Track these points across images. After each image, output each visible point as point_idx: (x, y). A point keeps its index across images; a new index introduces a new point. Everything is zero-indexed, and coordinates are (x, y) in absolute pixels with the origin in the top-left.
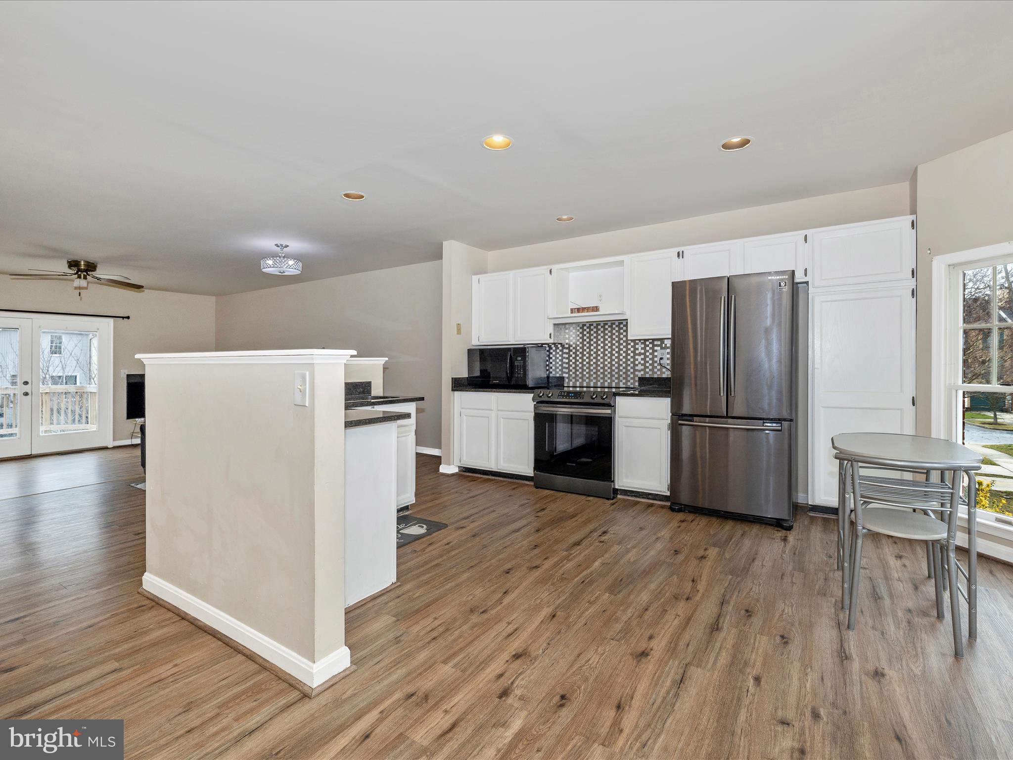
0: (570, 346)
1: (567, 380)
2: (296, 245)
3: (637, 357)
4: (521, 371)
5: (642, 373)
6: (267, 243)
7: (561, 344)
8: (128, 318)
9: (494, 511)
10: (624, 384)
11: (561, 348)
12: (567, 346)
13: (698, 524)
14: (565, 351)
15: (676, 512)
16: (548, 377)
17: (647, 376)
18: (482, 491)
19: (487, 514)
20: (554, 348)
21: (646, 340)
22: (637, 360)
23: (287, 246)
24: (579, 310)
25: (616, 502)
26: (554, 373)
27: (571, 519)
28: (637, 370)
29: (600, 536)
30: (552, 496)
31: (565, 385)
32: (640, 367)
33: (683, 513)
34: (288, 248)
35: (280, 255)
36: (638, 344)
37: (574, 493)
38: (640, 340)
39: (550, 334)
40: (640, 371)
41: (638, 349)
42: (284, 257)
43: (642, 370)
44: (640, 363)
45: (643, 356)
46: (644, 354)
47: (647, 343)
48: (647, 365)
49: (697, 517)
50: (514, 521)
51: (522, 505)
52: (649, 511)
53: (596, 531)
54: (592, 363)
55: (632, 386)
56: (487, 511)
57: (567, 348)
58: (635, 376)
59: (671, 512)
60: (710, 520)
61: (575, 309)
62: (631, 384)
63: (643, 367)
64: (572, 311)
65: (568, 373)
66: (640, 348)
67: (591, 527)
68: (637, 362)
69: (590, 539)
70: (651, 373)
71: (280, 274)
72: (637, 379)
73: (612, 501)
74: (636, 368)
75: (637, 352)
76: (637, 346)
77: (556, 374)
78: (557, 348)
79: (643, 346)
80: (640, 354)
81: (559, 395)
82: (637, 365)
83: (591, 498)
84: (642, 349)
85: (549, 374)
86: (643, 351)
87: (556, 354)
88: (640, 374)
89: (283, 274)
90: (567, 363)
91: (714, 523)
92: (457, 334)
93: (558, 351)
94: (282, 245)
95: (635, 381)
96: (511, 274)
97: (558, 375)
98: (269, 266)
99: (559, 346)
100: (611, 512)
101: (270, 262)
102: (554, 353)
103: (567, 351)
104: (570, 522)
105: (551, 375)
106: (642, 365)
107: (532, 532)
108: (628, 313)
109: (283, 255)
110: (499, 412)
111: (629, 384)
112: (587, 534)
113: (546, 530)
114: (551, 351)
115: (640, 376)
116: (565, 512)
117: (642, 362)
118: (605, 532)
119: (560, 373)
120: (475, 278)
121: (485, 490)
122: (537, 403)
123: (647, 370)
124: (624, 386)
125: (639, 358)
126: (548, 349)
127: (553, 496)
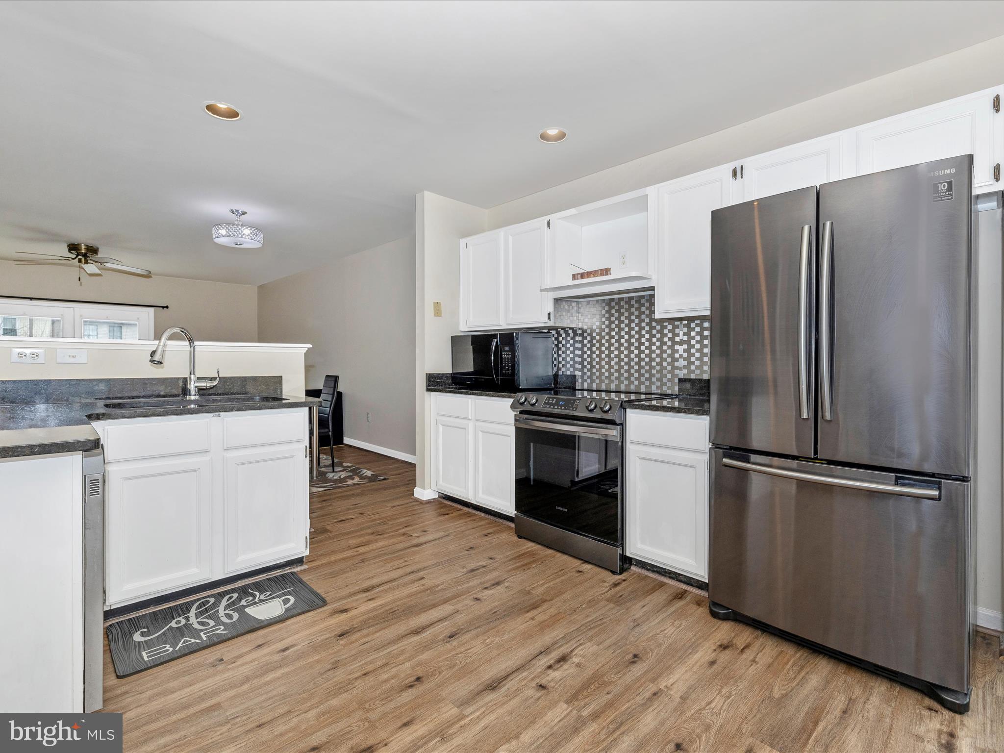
0: (584, 331)
1: (580, 380)
2: (256, 212)
3: (677, 347)
4: (508, 366)
5: (685, 371)
6: (219, 208)
7: (572, 329)
8: (167, 307)
9: (423, 578)
10: (658, 388)
11: (572, 335)
12: (580, 332)
13: (754, 661)
14: (577, 338)
15: (720, 619)
16: (556, 376)
17: (693, 376)
18: (442, 534)
19: (405, 585)
20: (564, 335)
21: (691, 319)
22: (677, 351)
23: (244, 213)
24: (583, 276)
25: (624, 580)
26: (563, 369)
27: (528, 611)
28: (677, 368)
29: (550, 667)
30: (531, 554)
31: (577, 388)
32: (681, 363)
33: (732, 623)
34: (246, 214)
35: (236, 223)
36: (678, 327)
37: (566, 554)
38: (681, 319)
39: (549, 314)
40: (681, 369)
41: (678, 335)
42: (242, 225)
43: (685, 367)
44: (681, 356)
45: (685, 346)
46: (688, 342)
47: (693, 325)
48: (693, 359)
49: (757, 638)
50: (434, 606)
51: (473, 570)
52: (673, 609)
53: (550, 652)
54: (613, 356)
55: (669, 392)
56: (412, 577)
57: (581, 335)
58: (674, 376)
59: (709, 617)
60: (782, 652)
61: (578, 274)
62: (669, 388)
63: (686, 363)
64: (574, 277)
65: (581, 370)
66: (681, 333)
67: (547, 638)
68: (677, 356)
69: (525, 674)
70: (698, 372)
71: (237, 246)
72: (676, 380)
73: (618, 577)
74: (676, 364)
75: (677, 339)
76: (677, 331)
77: (566, 371)
78: (568, 335)
79: (686, 330)
80: (681, 343)
81: (545, 403)
82: (677, 360)
83: (589, 566)
84: (684, 334)
85: (557, 372)
86: (685, 338)
87: (566, 344)
88: (682, 374)
89: (240, 246)
90: (579, 356)
91: (786, 664)
92: (435, 316)
93: (569, 338)
94: (237, 211)
95: (673, 385)
96: (501, 233)
97: (568, 373)
98: (222, 237)
99: (570, 331)
100: (602, 603)
101: (223, 232)
102: (564, 342)
103: (580, 338)
104: (520, 619)
105: (560, 373)
106: (685, 359)
107: (441, 637)
108: (654, 277)
109: (240, 223)
110: (478, 424)
111: (665, 388)
112: (529, 658)
113: (468, 636)
114: (561, 339)
115: (681, 376)
116: (529, 593)
117: (685, 355)
118: (563, 659)
119: (571, 369)
120: (463, 242)
121: (446, 534)
122: (521, 412)
123: (693, 367)
124: (658, 391)
125: (680, 349)
126: (556, 336)
127: (534, 554)
